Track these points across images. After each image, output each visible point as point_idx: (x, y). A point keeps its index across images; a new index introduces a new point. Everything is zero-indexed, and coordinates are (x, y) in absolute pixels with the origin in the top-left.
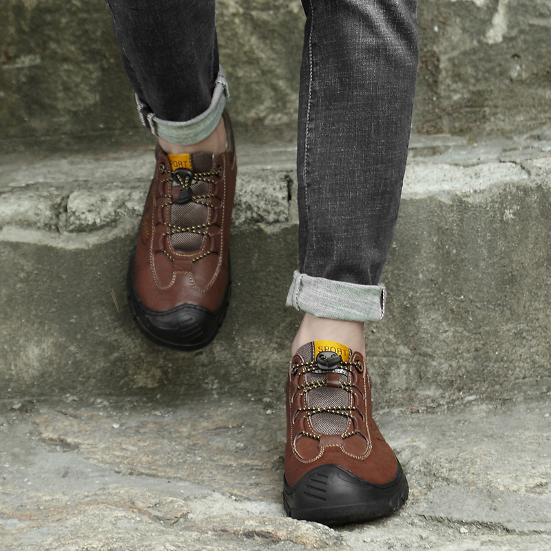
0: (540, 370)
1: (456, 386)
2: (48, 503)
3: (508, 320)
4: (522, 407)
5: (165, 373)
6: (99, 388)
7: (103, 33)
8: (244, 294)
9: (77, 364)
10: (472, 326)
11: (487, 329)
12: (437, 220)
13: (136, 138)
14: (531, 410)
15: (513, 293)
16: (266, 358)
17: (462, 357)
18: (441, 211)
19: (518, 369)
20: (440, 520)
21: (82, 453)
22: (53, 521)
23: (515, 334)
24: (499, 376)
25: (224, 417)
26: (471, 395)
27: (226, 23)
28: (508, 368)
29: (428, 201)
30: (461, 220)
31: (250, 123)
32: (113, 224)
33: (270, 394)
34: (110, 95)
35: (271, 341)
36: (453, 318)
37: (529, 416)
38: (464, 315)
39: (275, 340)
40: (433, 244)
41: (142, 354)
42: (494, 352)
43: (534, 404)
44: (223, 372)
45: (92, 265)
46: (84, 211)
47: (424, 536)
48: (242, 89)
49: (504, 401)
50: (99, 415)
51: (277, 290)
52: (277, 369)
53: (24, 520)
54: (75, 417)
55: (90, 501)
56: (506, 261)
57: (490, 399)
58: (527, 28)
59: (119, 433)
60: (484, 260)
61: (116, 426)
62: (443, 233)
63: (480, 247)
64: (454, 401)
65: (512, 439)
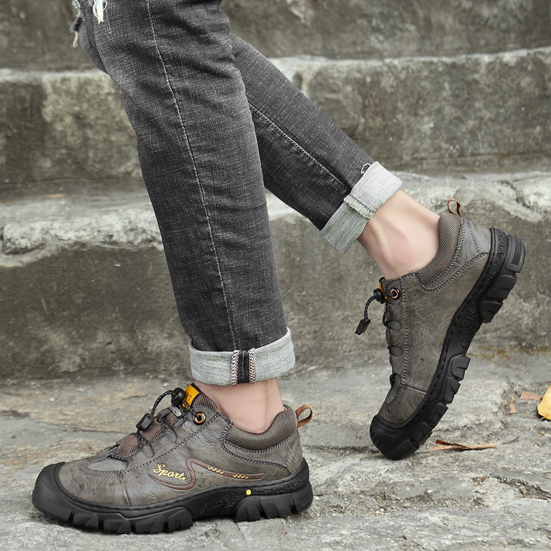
0: (361, 345)
1: (301, 359)
2: (23, 453)
3: (338, 309)
4: (353, 372)
5: (83, 359)
6: (32, 374)
7: (8, 110)
8: (143, 297)
9: (14, 355)
10: (311, 314)
11: (323, 316)
12: (285, 236)
13: (35, 189)
14: (360, 373)
15: (340, 288)
16: (159, 345)
17: (305, 338)
18: (288, 229)
19: (345, 346)
20: (321, 448)
21: (33, 420)
22: (32, 464)
23: (343, 319)
24: (331, 351)
25: (133, 390)
26: (312, 365)
27: (102, 100)
28: (338, 345)
29: (278, 222)
30: (302, 235)
31: (120, 176)
32: (41, 247)
33: (163, 372)
34: (13, 157)
35: (163, 331)
36: (298, 309)
37: (360, 377)
38: (306, 306)
39: (166, 331)
40: (282, 253)
41: (66, 346)
42: (328, 333)
43: (361, 369)
44: (127, 356)
45: (26, 279)
46: (18, 238)
47: (313, 459)
48: (114, 150)
49: (338, 369)
50: (35, 394)
51: (167, 293)
52: (168, 353)
53: (8, 465)
54: (18, 395)
55: (57, 448)
56: (335, 265)
57: (327, 367)
58: (324, 101)
59: (56, 404)
60: (319, 265)
61: (52, 400)
62: (289, 246)
63: (317, 255)
64: (300, 371)
65: (355, 392)
